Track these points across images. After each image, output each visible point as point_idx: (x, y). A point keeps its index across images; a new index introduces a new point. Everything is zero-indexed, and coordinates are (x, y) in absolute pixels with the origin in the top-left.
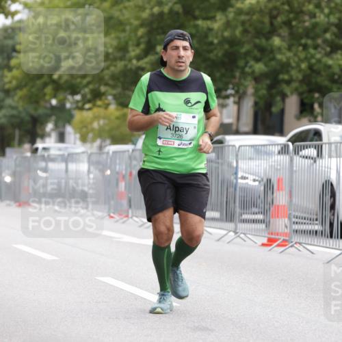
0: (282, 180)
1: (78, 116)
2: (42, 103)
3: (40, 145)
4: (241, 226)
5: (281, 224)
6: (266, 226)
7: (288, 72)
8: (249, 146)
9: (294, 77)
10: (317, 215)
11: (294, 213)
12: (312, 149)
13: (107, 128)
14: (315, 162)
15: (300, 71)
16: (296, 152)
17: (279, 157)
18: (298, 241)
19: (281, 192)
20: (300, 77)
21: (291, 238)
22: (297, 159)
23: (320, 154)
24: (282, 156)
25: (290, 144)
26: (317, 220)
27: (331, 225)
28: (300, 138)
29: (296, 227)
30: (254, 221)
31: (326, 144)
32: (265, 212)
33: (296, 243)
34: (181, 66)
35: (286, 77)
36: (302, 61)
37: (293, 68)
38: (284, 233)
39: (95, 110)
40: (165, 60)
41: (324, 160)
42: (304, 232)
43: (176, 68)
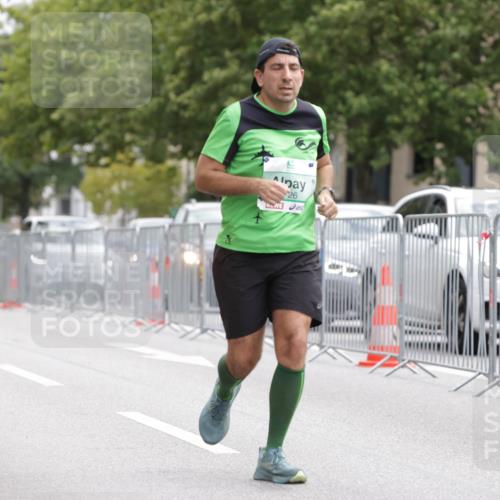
0: (388, 268)
1: (90, 175)
2: (37, 157)
3: (33, 218)
4: (330, 337)
5: (387, 334)
6: (366, 337)
7: (398, 112)
8: (343, 219)
9: (409, 120)
10: (439, 320)
11: (405, 318)
12: (432, 224)
13: (132, 193)
14: (436, 242)
15: (417, 108)
16: (409, 228)
17: (384, 235)
18: (413, 358)
19: (387, 288)
20: (416, 117)
21: (403, 355)
22: (410, 239)
23: (443, 232)
24: (388, 235)
25: (400, 216)
26: (439, 328)
27: (461, 335)
28: (414, 208)
29: (409, 338)
30: (348, 330)
31: (451, 216)
32: (363, 317)
33: (409, 362)
34: (287, 95)
35: (396, 119)
36: (419, 94)
37: (406, 105)
38: (391, 347)
39: (115, 167)
40: (260, 84)
41: (449, 240)
42: (421, 346)
43: (280, 97)
